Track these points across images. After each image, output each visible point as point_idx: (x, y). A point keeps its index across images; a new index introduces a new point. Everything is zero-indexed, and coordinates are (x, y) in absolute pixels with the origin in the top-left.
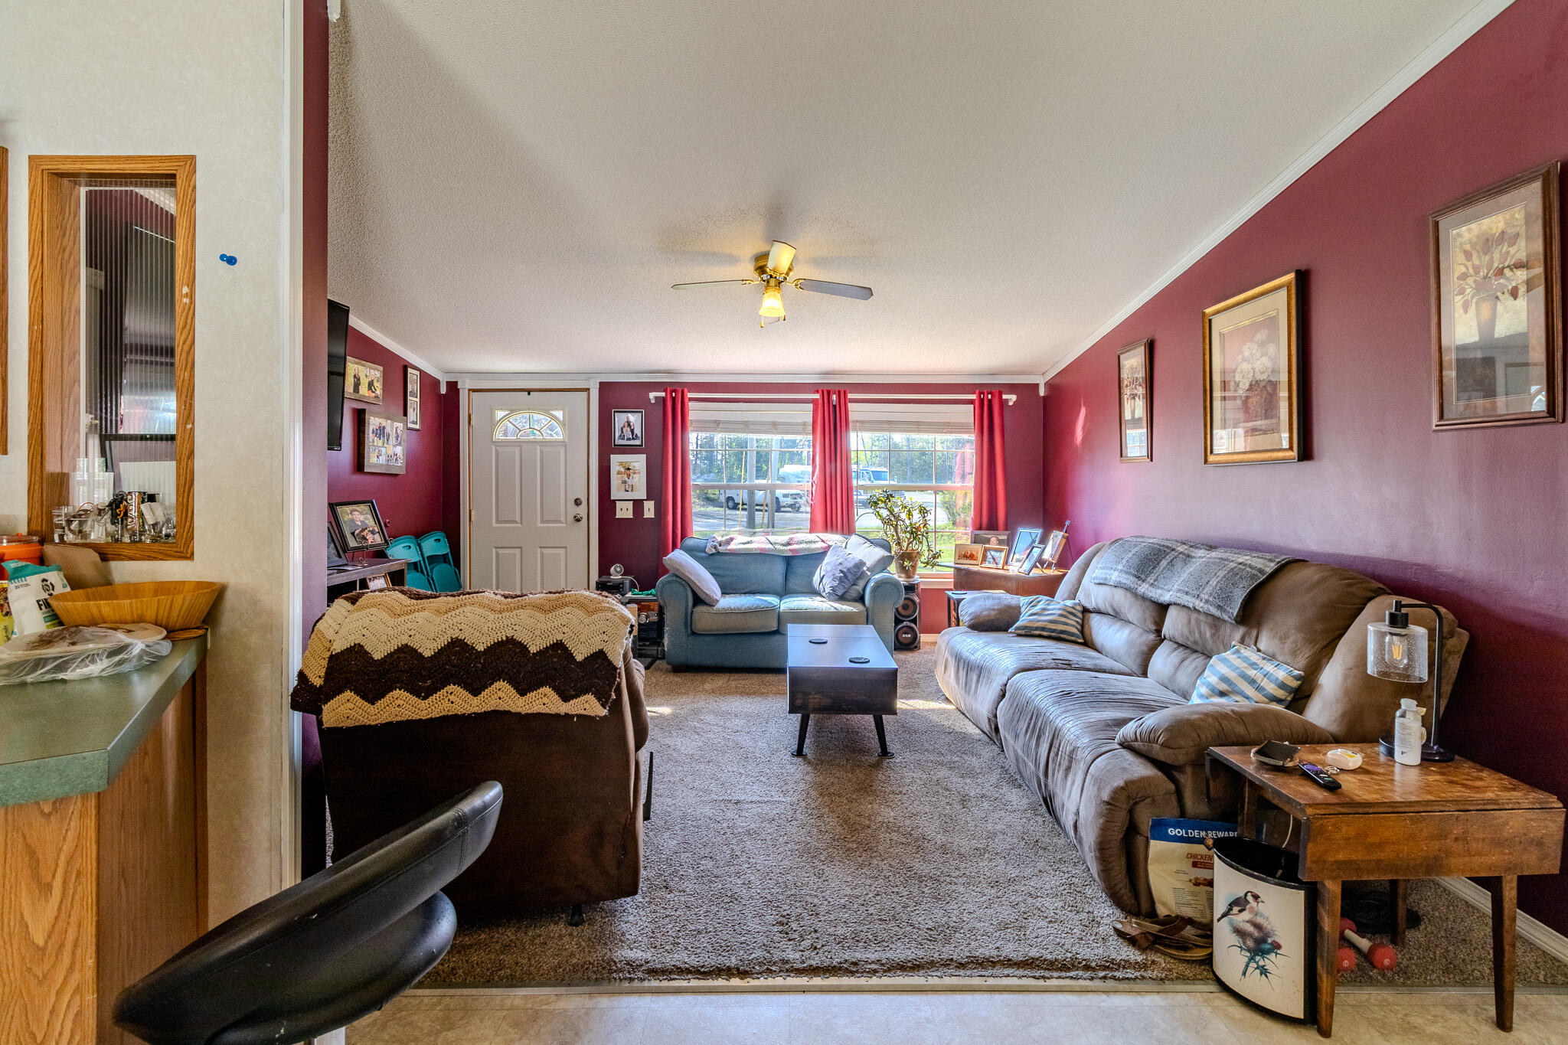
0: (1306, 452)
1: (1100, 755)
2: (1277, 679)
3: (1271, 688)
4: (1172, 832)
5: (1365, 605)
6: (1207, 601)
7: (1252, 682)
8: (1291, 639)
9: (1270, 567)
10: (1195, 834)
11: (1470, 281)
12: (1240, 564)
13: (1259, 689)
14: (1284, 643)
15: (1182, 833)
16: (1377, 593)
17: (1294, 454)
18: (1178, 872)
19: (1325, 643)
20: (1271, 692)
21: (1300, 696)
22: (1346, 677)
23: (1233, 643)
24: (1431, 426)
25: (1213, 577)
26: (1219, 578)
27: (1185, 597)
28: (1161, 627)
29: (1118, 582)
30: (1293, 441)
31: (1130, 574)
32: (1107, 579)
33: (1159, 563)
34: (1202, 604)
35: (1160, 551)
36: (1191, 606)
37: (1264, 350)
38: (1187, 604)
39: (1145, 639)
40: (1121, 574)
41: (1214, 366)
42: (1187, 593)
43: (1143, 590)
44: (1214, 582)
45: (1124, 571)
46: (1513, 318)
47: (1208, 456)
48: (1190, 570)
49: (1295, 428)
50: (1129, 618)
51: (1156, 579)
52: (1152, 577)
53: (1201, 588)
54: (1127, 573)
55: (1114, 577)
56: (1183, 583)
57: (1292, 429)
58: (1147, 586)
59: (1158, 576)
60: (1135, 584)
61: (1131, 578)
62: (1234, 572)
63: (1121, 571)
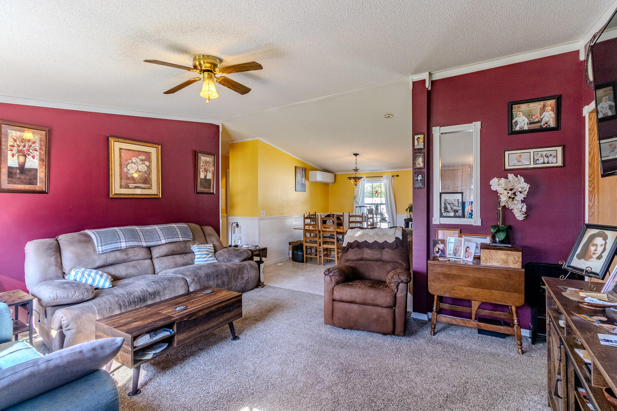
25: (177, 231)
26: (179, 231)
27: (174, 239)
28: (151, 255)
29: (129, 246)
30: (159, 193)
31: (133, 241)
32: (119, 248)
33: (139, 235)
34: (182, 239)
35: (133, 231)
36: (179, 240)
37: (143, 162)
38: (176, 241)
39: (148, 262)
40: (127, 243)
41: (115, 160)
42: (173, 238)
43: (146, 245)
44: (179, 232)
45: (128, 241)
46: (210, 176)
47: (112, 194)
48: (160, 233)
49: (160, 189)
50: (136, 258)
51: (145, 240)
52: (143, 240)
53: (176, 235)
54: (131, 241)
55: (123, 245)
56: (166, 236)
57: (159, 189)
58: (145, 243)
59: (144, 238)
60: (140, 244)
61: (135, 242)
62: (181, 229)
63: (126, 242)
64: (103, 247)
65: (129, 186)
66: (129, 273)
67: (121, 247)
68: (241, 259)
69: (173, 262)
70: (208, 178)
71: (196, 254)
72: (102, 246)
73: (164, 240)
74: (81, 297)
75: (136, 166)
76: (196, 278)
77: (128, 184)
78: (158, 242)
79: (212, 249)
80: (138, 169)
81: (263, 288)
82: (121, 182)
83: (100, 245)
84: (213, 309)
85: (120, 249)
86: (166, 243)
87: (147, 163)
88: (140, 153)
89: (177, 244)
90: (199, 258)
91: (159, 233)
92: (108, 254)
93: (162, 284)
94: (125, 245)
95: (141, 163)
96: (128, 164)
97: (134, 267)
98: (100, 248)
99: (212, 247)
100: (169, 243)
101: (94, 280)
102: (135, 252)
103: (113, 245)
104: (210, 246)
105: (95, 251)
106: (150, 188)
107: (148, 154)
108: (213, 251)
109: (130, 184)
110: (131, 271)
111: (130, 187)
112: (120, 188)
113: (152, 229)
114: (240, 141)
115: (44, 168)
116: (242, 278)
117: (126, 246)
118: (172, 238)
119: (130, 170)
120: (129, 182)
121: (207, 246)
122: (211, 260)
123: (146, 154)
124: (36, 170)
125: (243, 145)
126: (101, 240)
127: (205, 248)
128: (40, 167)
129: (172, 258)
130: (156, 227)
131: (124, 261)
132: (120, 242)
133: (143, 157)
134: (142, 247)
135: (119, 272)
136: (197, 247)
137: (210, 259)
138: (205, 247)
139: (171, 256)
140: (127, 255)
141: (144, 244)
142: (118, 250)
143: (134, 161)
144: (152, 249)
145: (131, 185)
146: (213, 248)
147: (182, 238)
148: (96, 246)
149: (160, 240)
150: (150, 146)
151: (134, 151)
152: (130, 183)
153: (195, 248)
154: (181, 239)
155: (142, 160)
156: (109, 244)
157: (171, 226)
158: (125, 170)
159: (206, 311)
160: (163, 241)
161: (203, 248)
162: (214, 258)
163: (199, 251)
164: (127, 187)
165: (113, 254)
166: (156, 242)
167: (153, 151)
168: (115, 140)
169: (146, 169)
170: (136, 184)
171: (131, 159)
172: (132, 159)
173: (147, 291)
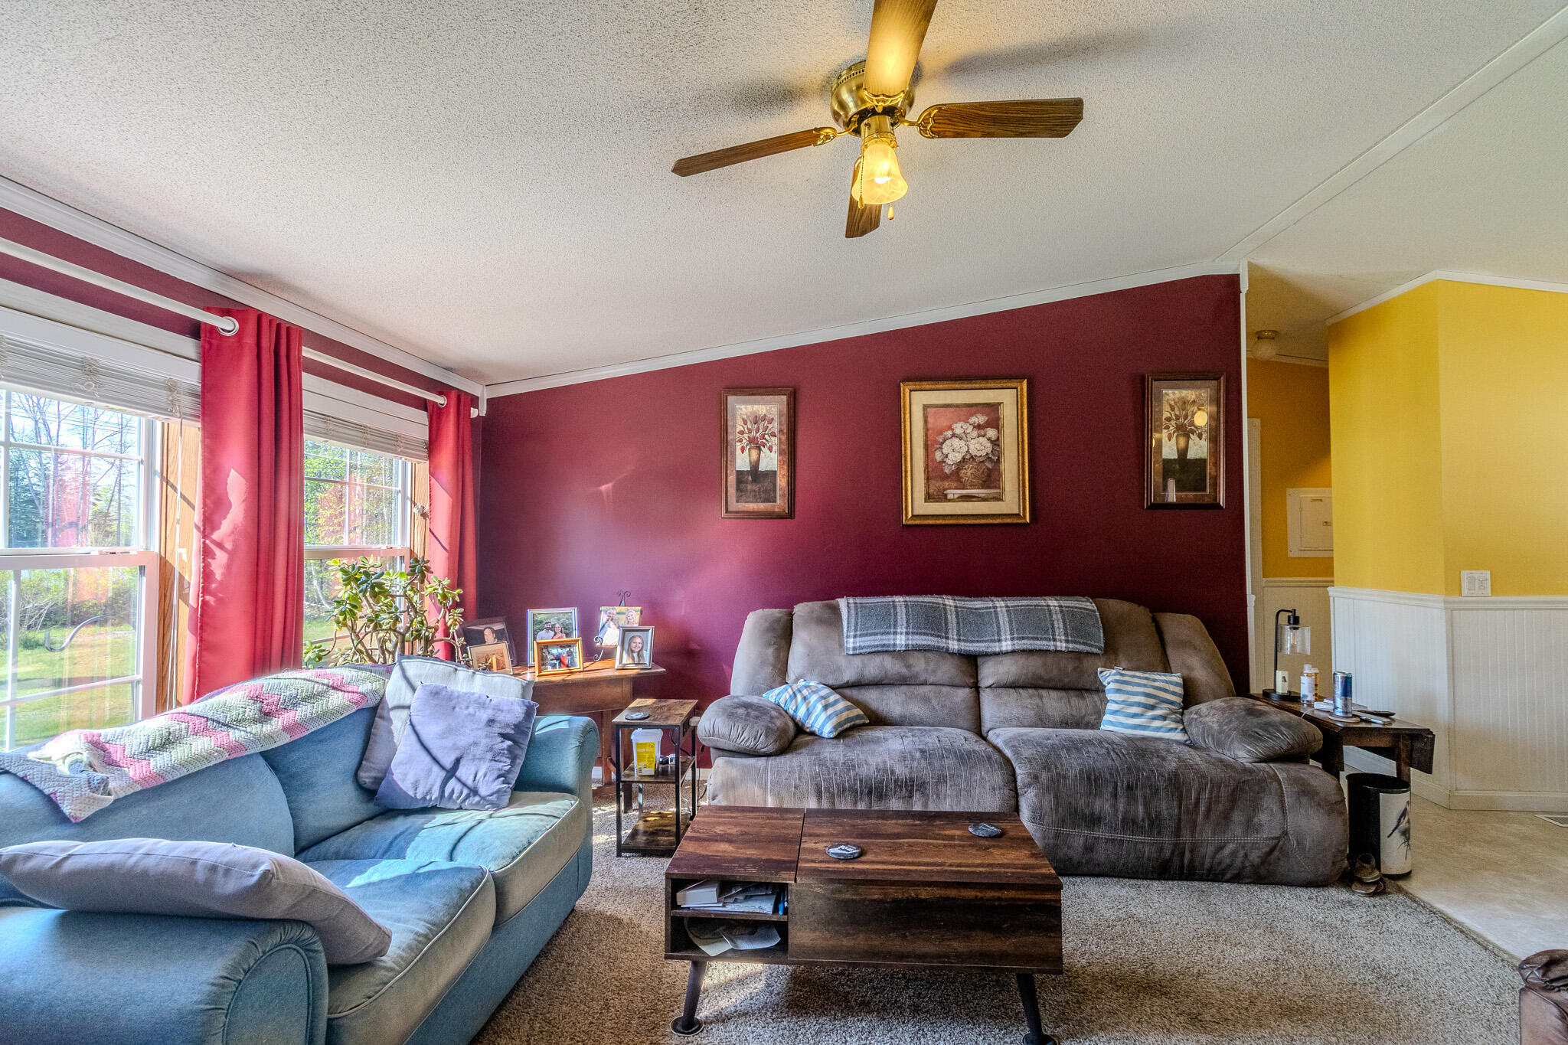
11: (1173, 423)
12: (1060, 607)
16: (1153, 614)
17: (1026, 518)
23: (1099, 669)
25: (1052, 621)
26: (1061, 621)
27: (1038, 642)
28: (977, 679)
29: (913, 645)
30: (1024, 509)
31: (925, 634)
32: (889, 646)
33: (946, 619)
34: (1064, 645)
35: (935, 608)
36: (1052, 648)
37: (982, 432)
38: (1045, 648)
39: (963, 694)
40: (910, 637)
41: (915, 435)
42: (1037, 639)
43: (956, 647)
44: (1059, 625)
45: (913, 633)
46: (1199, 449)
47: (906, 516)
48: (1003, 619)
49: (1027, 498)
50: (931, 680)
51: (958, 634)
52: (953, 633)
53: (1049, 632)
54: (921, 634)
55: (901, 641)
56: (1018, 631)
57: (1024, 499)
58: (956, 642)
59: (958, 631)
60: (942, 643)
61: (929, 638)
62: (1068, 614)
63: (907, 633)
64: (858, 639)
65: (946, 495)
66: (908, 714)
67: (895, 645)
68: (1260, 750)
69: (1032, 709)
70: (1191, 455)
71: (1109, 696)
72: (855, 636)
73: (1009, 642)
74: (751, 743)
75: (963, 443)
76: (1044, 776)
77: (944, 490)
78: (991, 644)
79: (1174, 693)
80: (968, 451)
81: (1377, 900)
82: (927, 486)
83: (852, 634)
84: (924, 894)
85: (891, 649)
86: (1013, 652)
87: (991, 433)
88: (974, 409)
89: (1049, 659)
90: (1115, 712)
91: (1001, 620)
92: (866, 658)
93: (937, 764)
94: (903, 643)
95: (975, 433)
96: (944, 441)
97: (926, 700)
98: (852, 640)
99: (1176, 684)
100: (1023, 651)
101: (809, 713)
102: (927, 663)
103: (879, 637)
104: (1170, 683)
105: (841, 645)
106: (998, 498)
107: (993, 408)
108: (1179, 700)
109: (948, 491)
110: (916, 709)
111: (950, 497)
112: (926, 501)
113: (987, 608)
114: (1363, 307)
115: (786, 467)
116: (1250, 826)
117: (907, 645)
118: (1032, 638)
119: (950, 457)
120: (946, 487)
121: (1154, 680)
122: (1158, 729)
123: (987, 410)
124: (774, 473)
125: (1377, 316)
126: (856, 624)
127: (1145, 686)
128: (780, 466)
129: (1031, 697)
130: (1000, 603)
131: (902, 681)
132: (895, 633)
133: (981, 419)
134: (947, 652)
135: (887, 704)
136: (1118, 677)
137: (1157, 723)
138: (1145, 682)
139: (1031, 691)
140: (908, 667)
141: (954, 645)
142: (886, 651)
143: (958, 431)
144: (980, 661)
145: (952, 493)
146: (1180, 690)
147: (1067, 641)
148: (845, 635)
149: (999, 641)
150: (999, 385)
151: (957, 406)
152: (950, 488)
153: (1109, 679)
154: (1062, 646)
155: (979, 427)
156: (871, 635)
157: (1043, 603)
158: (938, 456)
159: (895, 893)
160: (1006, 645)
161: (1139, 685)
162: (1173, 725)
163: (1118, 691)
164: (943, 498)
165: (877, 660)
166: (986, 644)
167: (1009, 400)
168: (912, 387)
169: (989, 447)
170: (963, 489)
171: (950, 428)
172: (954, 426)
173: (893, 772)
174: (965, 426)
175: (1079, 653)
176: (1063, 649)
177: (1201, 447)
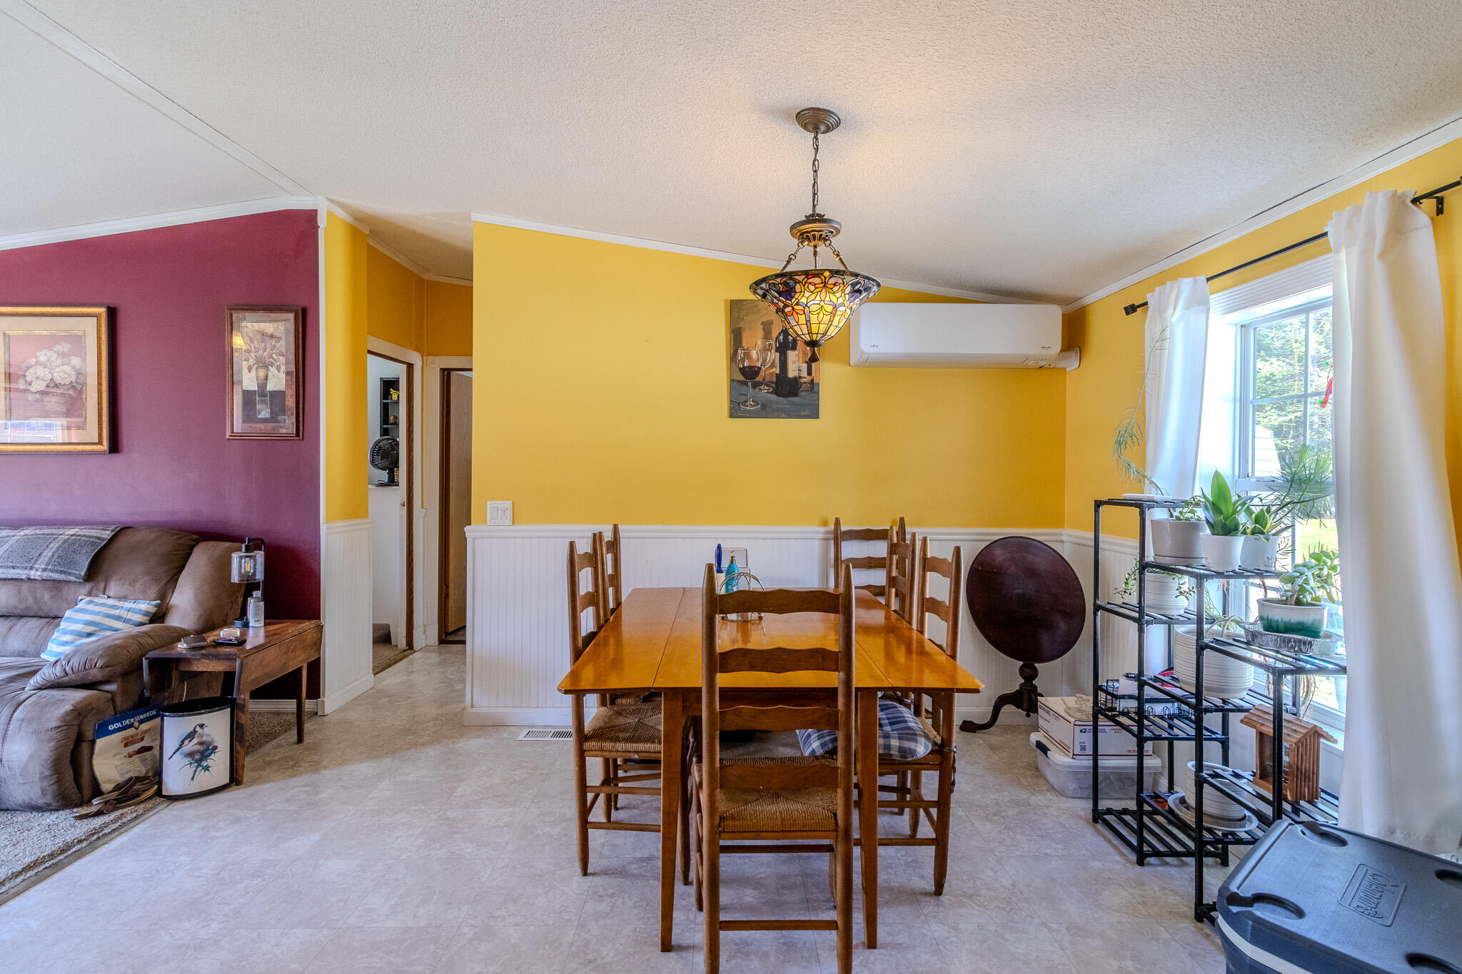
0: (115, 447)
1: (19, 705)
2: (141, 610)
3: (138, 618)
4: (111, 727)
5: (192, 550)
6: (45, 570)
7: (118, 618)
8: (140, 582)
9: (107, 535)
10: (127, 722)
11: (253, 354)
12: (72, 535)
13: (126, 621)
14: (134, 586)
15: (119, 725)
16: (197, 542)
17: (105, 446)
18: (115, 755)
19: (168, 580)
20: (138, 620)
21: (158, 616)
22: (196, 595)
23: (80, 598)
24: (225, 436)
174: (50, 353)
175: (54, 581)
176: (38, 578)
177: (279, 379)
